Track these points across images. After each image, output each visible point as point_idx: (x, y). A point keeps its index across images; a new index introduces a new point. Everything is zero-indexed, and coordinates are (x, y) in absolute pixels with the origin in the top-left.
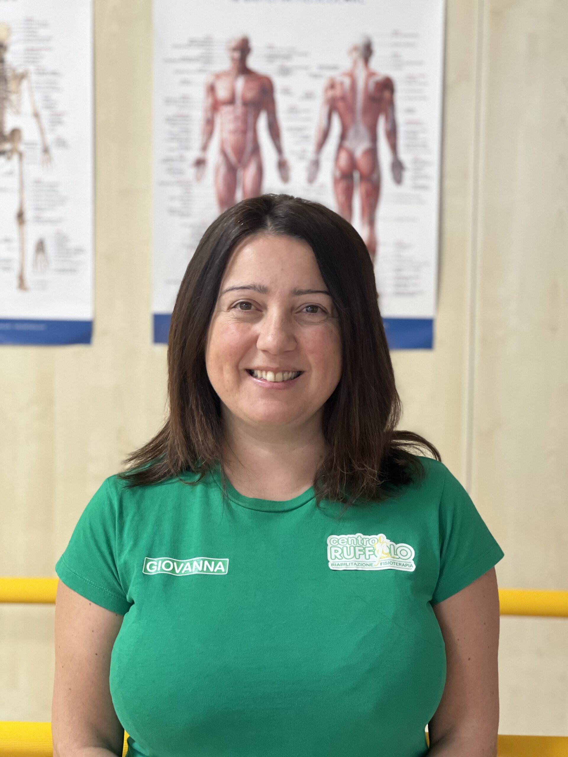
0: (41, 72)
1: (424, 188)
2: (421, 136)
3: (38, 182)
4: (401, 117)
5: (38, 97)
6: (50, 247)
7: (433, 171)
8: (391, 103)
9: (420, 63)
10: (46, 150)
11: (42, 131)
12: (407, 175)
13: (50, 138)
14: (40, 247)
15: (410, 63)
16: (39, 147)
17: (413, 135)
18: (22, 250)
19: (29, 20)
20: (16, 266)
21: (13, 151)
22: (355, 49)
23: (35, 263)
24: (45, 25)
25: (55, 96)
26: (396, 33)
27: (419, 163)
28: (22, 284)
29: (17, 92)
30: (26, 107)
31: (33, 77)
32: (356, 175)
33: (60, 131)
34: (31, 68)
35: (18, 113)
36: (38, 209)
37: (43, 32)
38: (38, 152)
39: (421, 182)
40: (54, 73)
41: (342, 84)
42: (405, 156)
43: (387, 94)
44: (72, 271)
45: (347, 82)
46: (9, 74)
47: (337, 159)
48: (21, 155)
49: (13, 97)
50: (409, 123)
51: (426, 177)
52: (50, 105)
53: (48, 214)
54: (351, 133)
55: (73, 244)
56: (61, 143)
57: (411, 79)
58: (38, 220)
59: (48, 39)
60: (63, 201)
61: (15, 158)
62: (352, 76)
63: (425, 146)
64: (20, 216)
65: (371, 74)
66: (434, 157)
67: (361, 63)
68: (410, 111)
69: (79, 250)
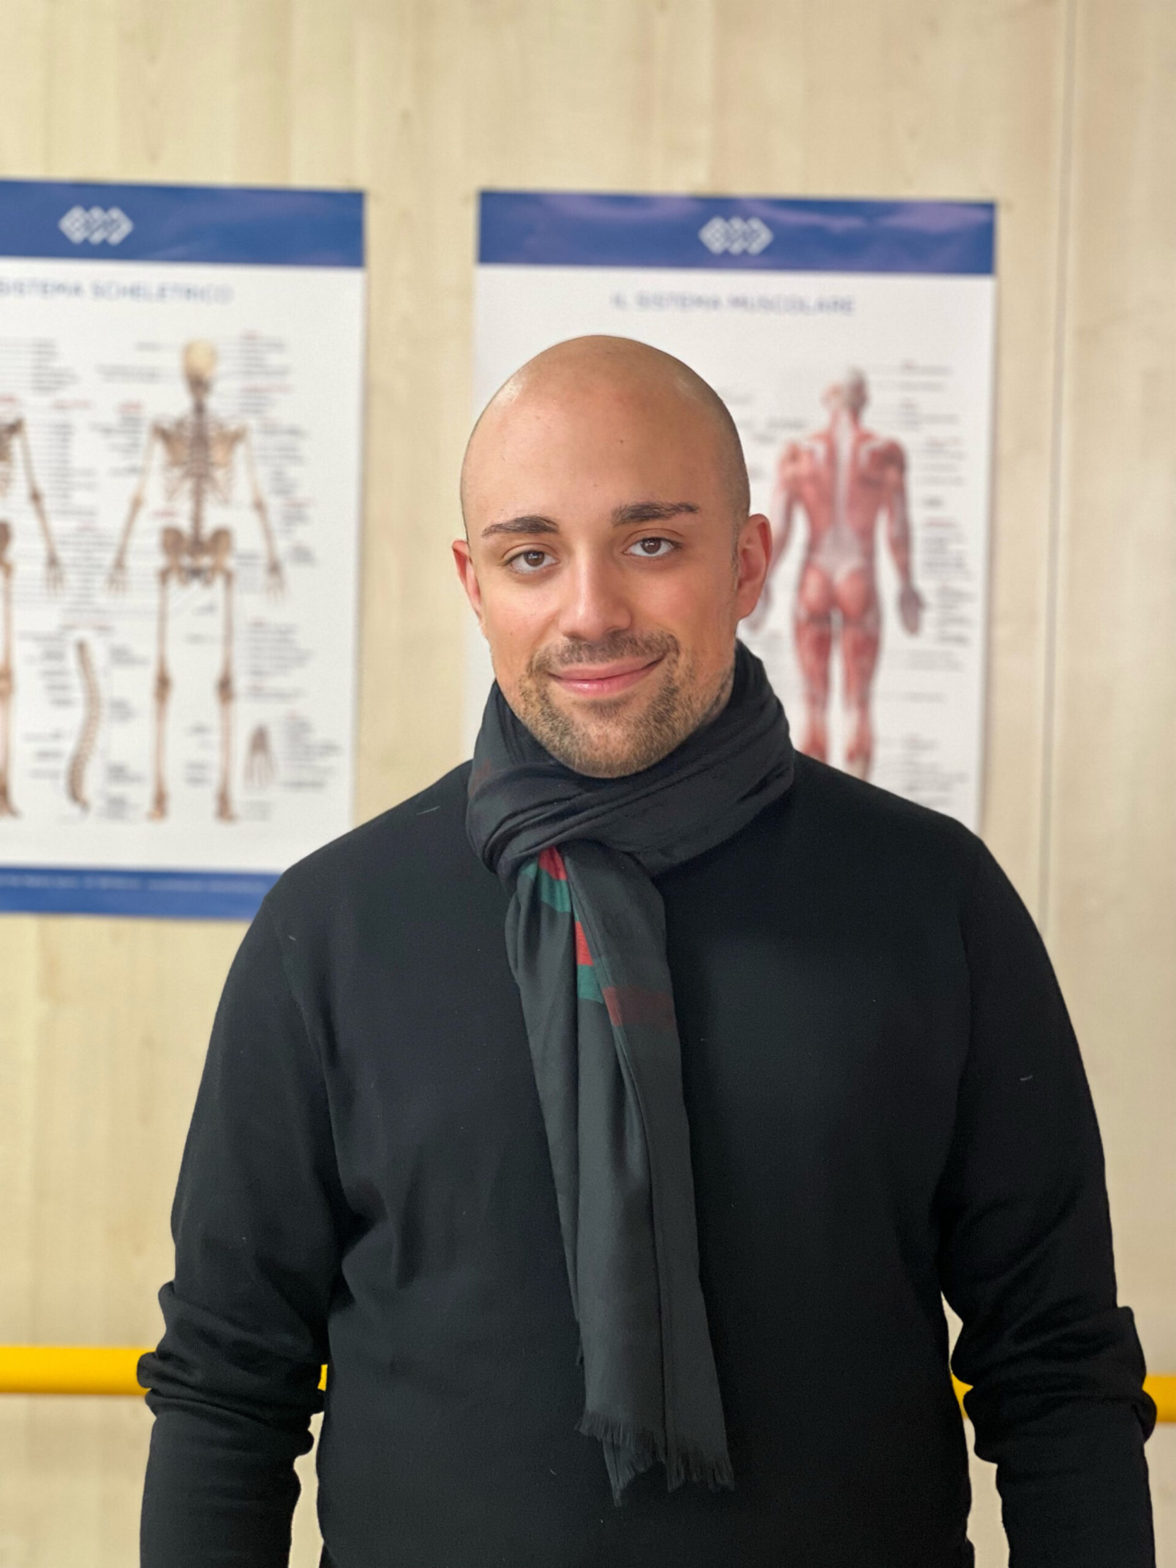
0: (270, 429)
1: (961, 640)
2: (954, 547)
3: (258, 625)
4: (918, 514)
5: (263, 473)
6: (277, 742)
7: (974, 610)
8: (900, 491)
9: (951, 419)
10: (274, 568)
11: (268, 534)
12: (929, 618)
13: (282, 546)
14: (260, 741)
15: (934, 419)
16: (263, 562)
17: (939, 545)
18: (226, 745)
19: (250, 339)
20: (214, 776)
21: (214, 570)
22: (835, 391)
23: (249, 773)
24: (278, 346)
25: (293, 472)
26: (908, 367)
27: (951, 597)
28: (224, 809)
29: (227, 464)
30: (242, 492)
31: (256, 438)
32: (836, 618)
33: (303, 534)
34: (252, 422)
35: (226, 502)
36: (257, 673)
37: (274, 359)
38: (260, 574)
39: (954, 630)
40: (294, 432)
41: (811, 453)
42: (925, 584)
43: (891, 474)
44: (317, 785)
45: (820, 450)
46: (212, 433)
47: (801, 586)
48: (229, 577)
49: (219, 474)
50: (933, 524)
51: (961, 621)
52: (283, 488)
53: (276, 682)
54: (827, 541)
55: (319, 735)
56: (303, 555)
57: (935, 447)
58: (257, 692)
59: (283, 372)
60: (301, 658)
61: (219, 583)
62: (829, 439)
63: (959, 564)
64: (225, 688)
65: (864, 437)
66: (975, 585)
67: (845, 419)
68: (934, 503)
69: (329, 748)
